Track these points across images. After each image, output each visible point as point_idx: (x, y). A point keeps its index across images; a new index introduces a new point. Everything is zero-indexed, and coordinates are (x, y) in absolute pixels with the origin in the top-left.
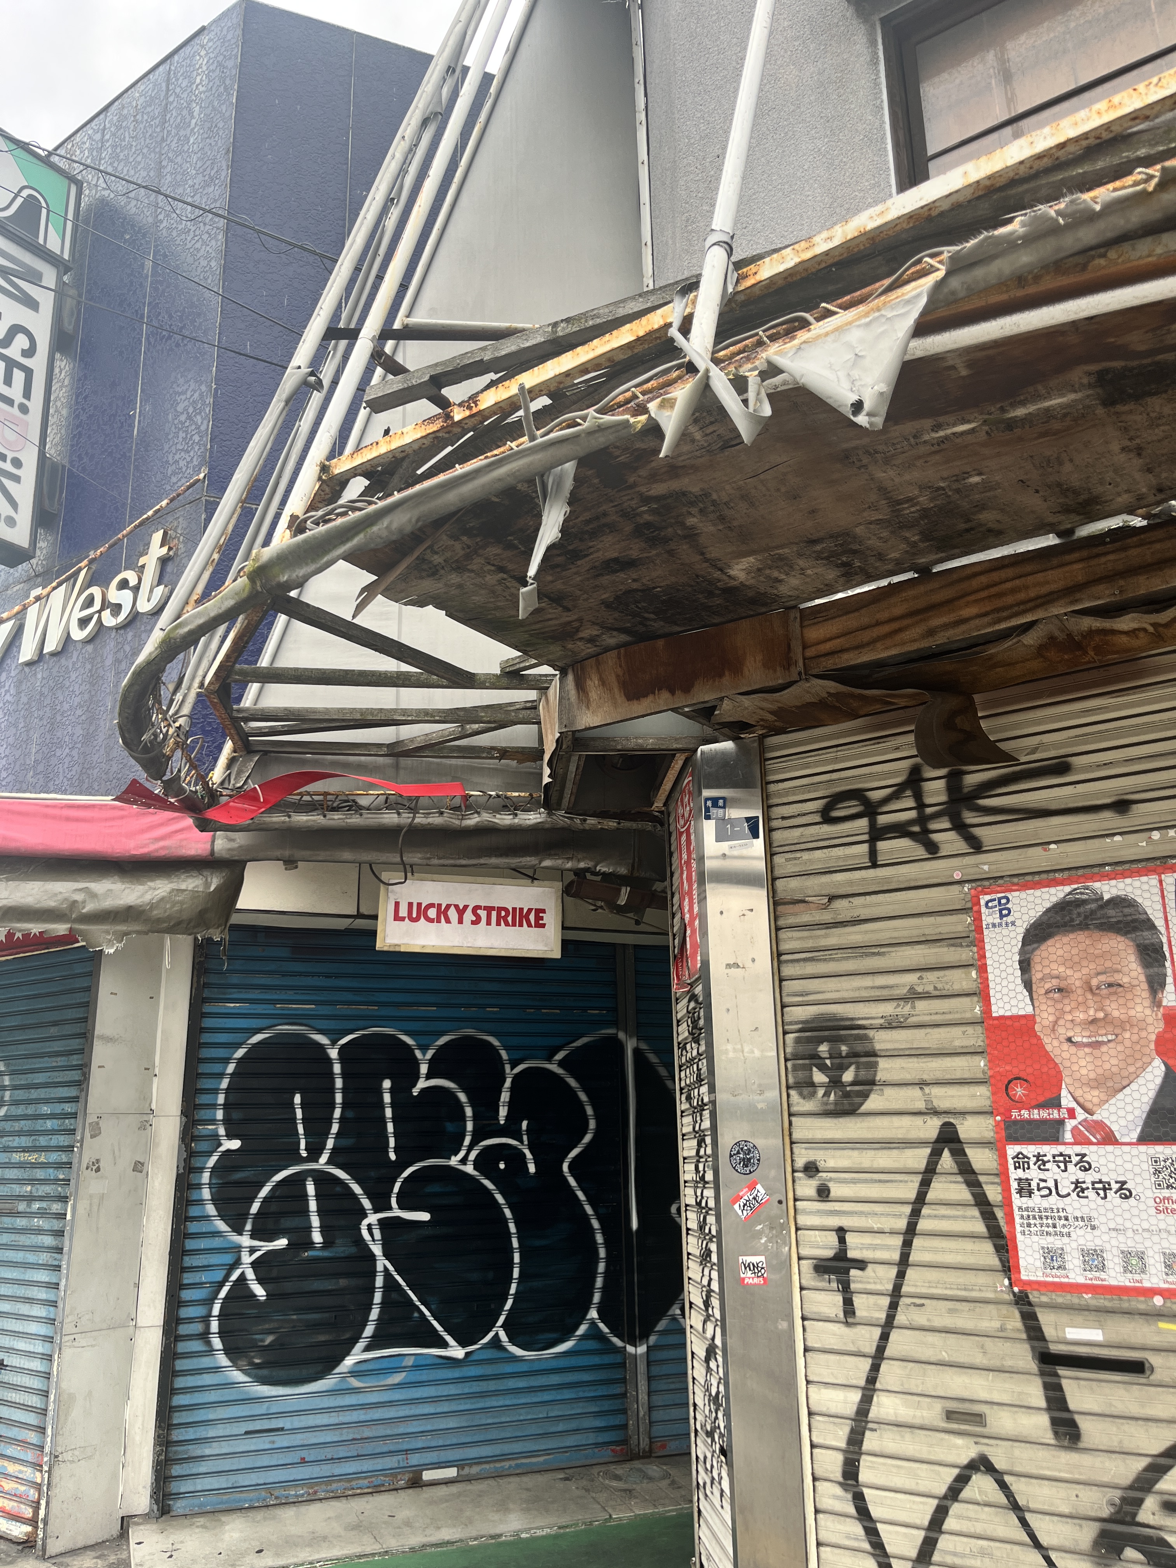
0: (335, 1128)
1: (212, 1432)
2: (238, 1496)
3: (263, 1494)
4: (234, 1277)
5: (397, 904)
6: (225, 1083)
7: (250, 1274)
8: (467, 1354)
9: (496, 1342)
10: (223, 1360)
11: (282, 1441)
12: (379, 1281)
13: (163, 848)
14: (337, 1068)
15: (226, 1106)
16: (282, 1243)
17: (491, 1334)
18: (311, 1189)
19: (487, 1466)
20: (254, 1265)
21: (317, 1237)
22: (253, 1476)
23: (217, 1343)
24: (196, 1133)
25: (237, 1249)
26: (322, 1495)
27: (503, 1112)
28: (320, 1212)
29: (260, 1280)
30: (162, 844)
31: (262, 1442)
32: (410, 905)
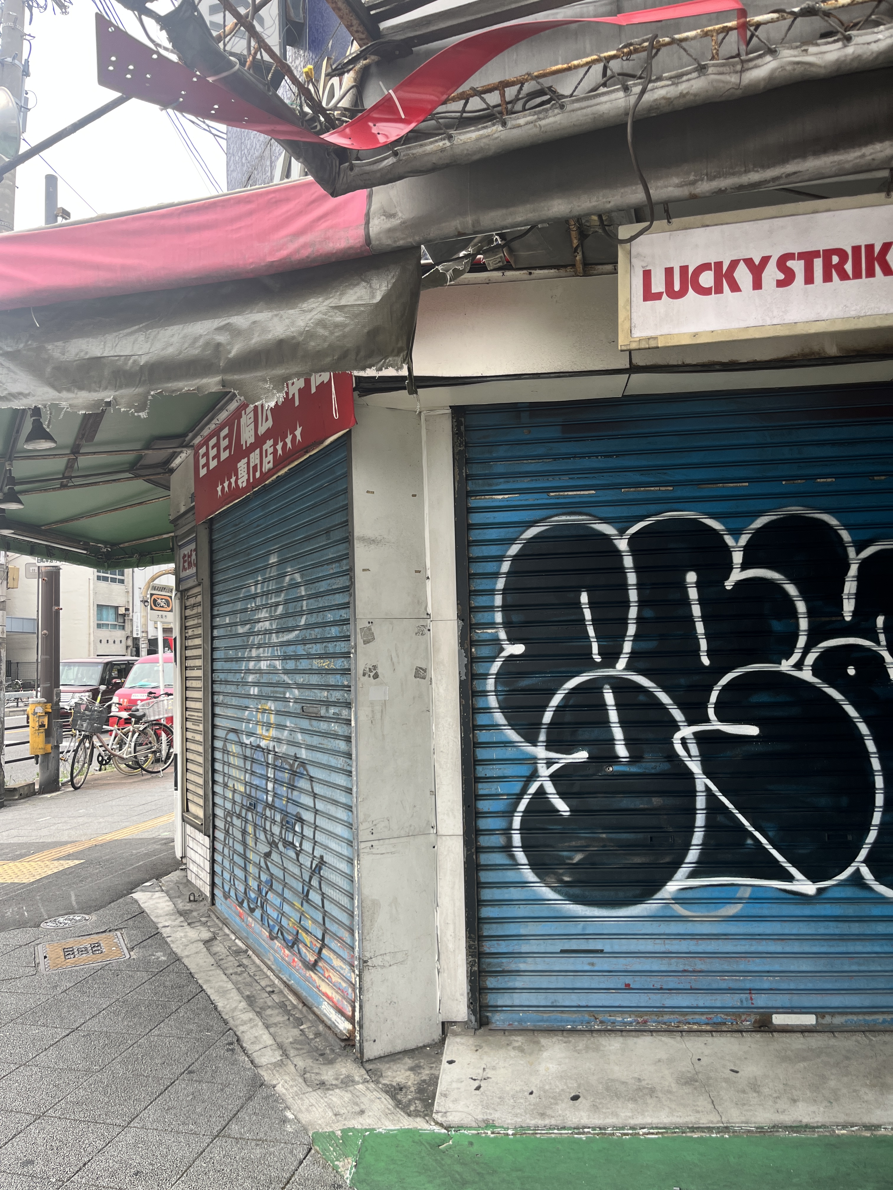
0: (632, 630)
1: (525, 947)
2: (559, 1015)
3: (587, 1017)
4: (533, 788)
5: (647, 275)
6: (500, 584)
7: (550, 788)
8: (820, 891)
9: (857, 879)
10: (529, 875)
11: (602, 964)
12: (701, 802)
13: (305, 246)
14: (628, 562)
15: (505, 608)
16: (582, 755)
17: (849, 871)
18: (609, 698)
19: (855, 1018)
20: (553, 777)
21: (622, 751)
22: (573, 996)
23: (521, 857)
24: (475, 638)
25: (533, 760)
26: (652, 1026)
27: (848, 606)
28: (623, 723)
29: (562, 795)
30: (302, 240)
31: (581, 963)
32: (669, 272)
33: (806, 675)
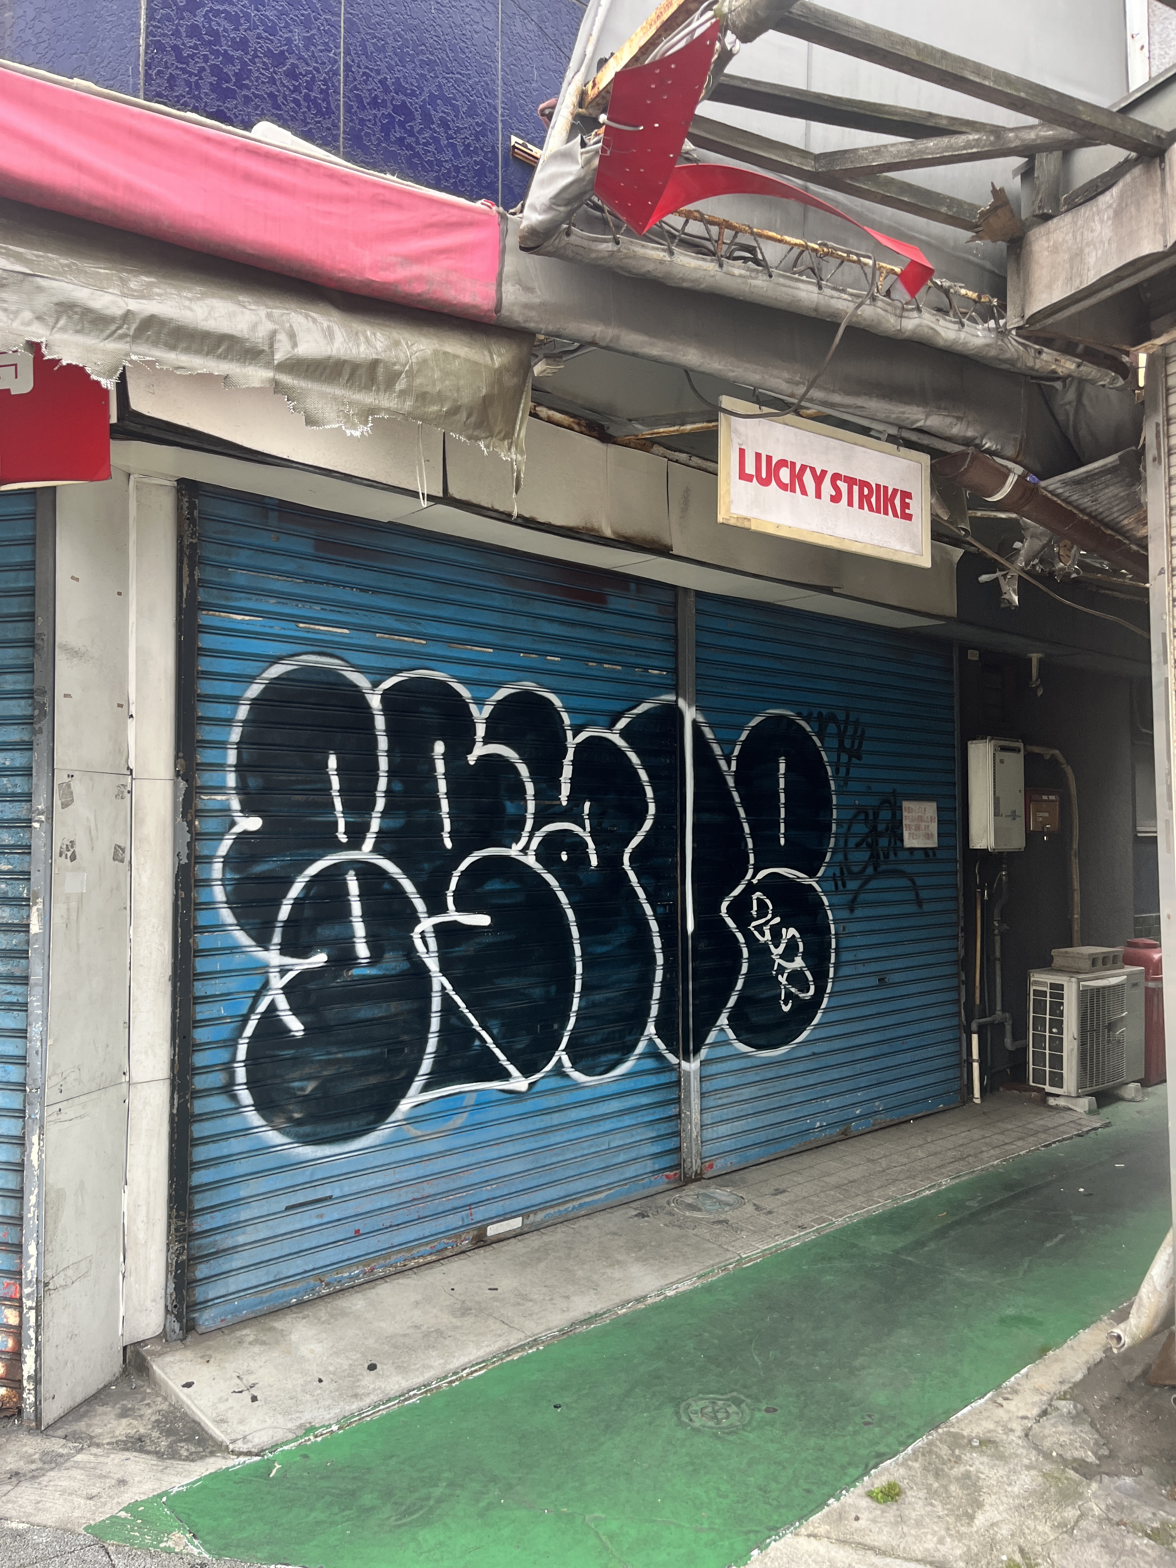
0: (380, 804)
1: (244, 1214)
2: (281, 1290)
3: (312, 1282)
4: (262, 1007)
5: (742, 452)
6: (235, 735)
7: (282, 1003)
8: (531, 1085)
9: (559, 1070)
10: (254, 1119)
11: (332, 1213)
12: (436, 1004)
14: (380, 722)
15: (240, 768)
16: (319, 959)
17: (554, 1060)
18: (353, 886)
19: (551, 1211)
20: (287, 990)
21: (362, 951)
22: (299, 1261)
23: (245, 1096)
24: (200, 806)
25: (263, 969)
26: (380, 1272)
27: (566, 790)
28: (365, 916)
29: (296, 1011)
31: (308, 1218)
33: (530, 860)
